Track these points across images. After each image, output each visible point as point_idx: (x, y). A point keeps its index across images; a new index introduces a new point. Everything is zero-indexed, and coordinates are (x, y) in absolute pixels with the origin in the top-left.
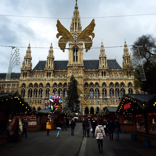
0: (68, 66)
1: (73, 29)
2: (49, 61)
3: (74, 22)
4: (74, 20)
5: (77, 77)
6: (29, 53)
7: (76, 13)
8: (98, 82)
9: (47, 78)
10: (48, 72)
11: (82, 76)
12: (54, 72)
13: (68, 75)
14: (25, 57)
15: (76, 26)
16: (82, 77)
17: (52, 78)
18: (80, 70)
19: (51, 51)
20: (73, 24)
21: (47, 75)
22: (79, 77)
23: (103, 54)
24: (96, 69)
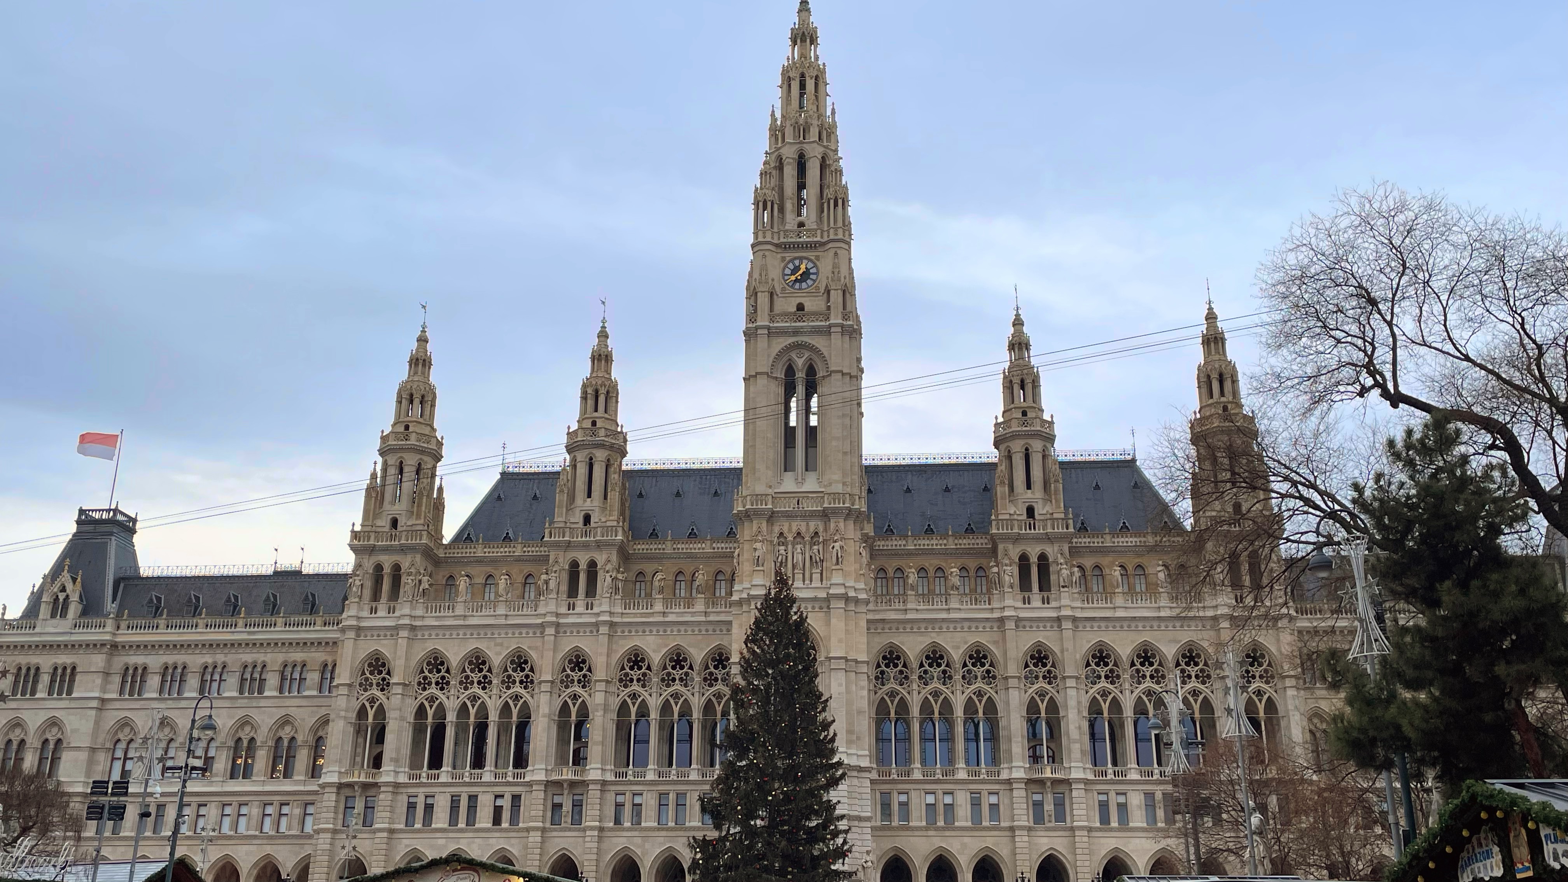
0: (739, 508)
1: (782, 210)
2: (582, 470)
3: (789, 153)
4: (789, 132)
5: (815, 599)
6: (417, 401)
7: (803, 75)
8: (986, 639)
9: (563, 610)
10: (575, 565)
11: (852, 594)
12: (625, 557)
13: (736, 587)
14: (384, 439)
15: (801, 186)
16: (857, 601)
17: (605, 607)
18: (837, 545)
19: (602, 391)
20: (780, 167)
21: (564, 588)
22: (828, 599)
23: (1024, 414)
24: (969, 531)
